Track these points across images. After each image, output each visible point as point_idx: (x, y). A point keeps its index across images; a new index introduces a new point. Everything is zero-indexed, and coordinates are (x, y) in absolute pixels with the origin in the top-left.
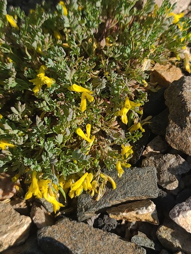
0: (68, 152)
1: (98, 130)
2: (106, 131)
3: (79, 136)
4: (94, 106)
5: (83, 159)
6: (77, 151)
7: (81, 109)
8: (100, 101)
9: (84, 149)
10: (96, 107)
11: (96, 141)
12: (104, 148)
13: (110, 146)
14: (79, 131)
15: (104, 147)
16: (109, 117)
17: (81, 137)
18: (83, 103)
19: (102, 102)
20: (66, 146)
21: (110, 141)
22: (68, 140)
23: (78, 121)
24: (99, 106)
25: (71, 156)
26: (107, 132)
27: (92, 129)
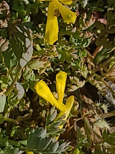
0: (13, 132)
1: (82, 84)
2: (98, 86)
3: (39, 98)
4: (74, 30)
5: (51, 150)
6: (38, 132)
7: (48, 38)
8: (87, 20)
9: (53, 128)
10: (77, 33)
11: (76, 108)
12: (92, 124)
13: (107, 119)
14: (41, 88)
15: (92, 120)
16: (106, 54)
17: (44, 101)
18: (52, 26)
19: (92, 22)
20: (11, 120)
21: (105, 107)
22: (16, 105)
23: (39, 65)
24: (84, 32)
25: (25, 142)
26: (100, 88)
27: (68, 81)
